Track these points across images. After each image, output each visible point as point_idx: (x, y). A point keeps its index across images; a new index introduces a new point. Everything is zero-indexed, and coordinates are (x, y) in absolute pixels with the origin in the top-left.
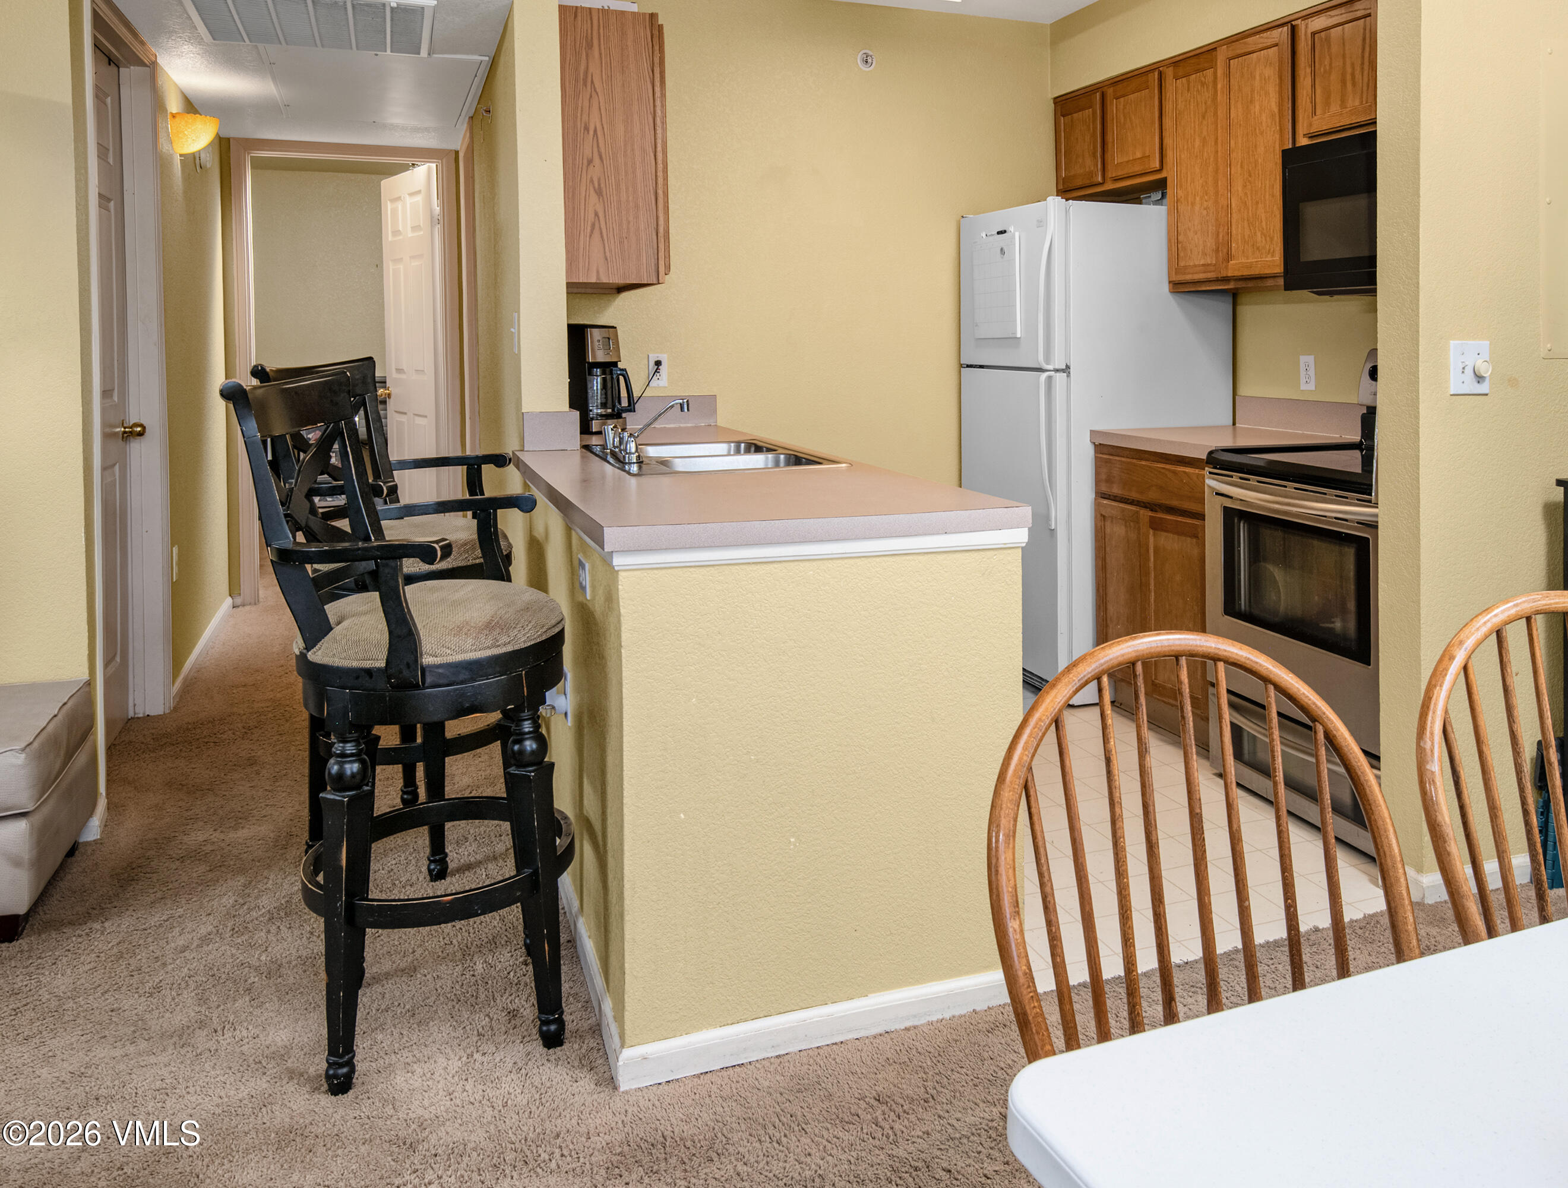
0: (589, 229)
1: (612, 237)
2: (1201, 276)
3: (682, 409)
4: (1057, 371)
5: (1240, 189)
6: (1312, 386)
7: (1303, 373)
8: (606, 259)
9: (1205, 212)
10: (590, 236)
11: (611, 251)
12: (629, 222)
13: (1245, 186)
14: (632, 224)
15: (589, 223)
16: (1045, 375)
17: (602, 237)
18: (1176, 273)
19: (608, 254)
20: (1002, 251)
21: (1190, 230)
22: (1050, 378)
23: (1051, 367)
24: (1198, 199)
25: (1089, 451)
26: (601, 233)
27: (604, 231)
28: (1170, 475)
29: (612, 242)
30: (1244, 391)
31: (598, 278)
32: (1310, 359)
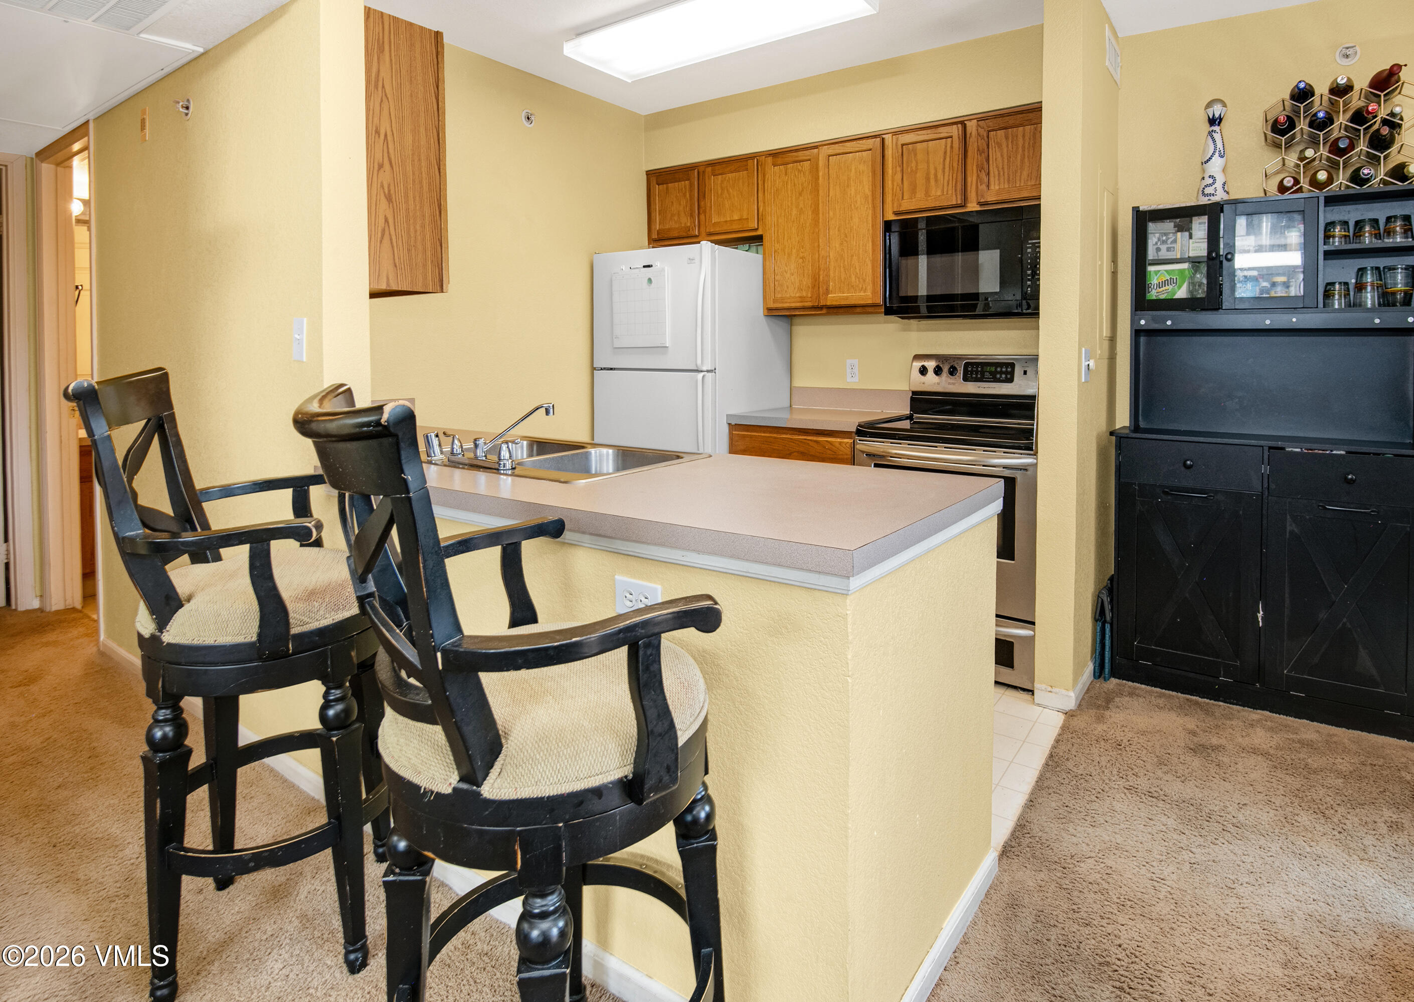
0: (380, 235)
1: (401, 244)
2: (793, 305)
3: (547, 412)
4: (708, 371)
5: (837, 246)
6: (856, 379)
7: (849, 370)
8: (396, 266)
9: (801, 261)
10: (381, 242)
11: (399, 258)
12: (416, 231)
13: (841, 244)
14: (418, 233)
15: (380, 229)
16: (701, 375)
17: (392, 243)
18: (774, 302)
19: (397, 260)
20: (650, 280)
21: (786, 273)
22: (704, 376)
23: (705, 368)
24: (794, 251)
25: (726, 429)
26: (391, 239)
27: (394, 238)
28: (811, 443)
29: (401, 249)
30: (797, 383)
31: (388, 284)
32: (855, 362)
